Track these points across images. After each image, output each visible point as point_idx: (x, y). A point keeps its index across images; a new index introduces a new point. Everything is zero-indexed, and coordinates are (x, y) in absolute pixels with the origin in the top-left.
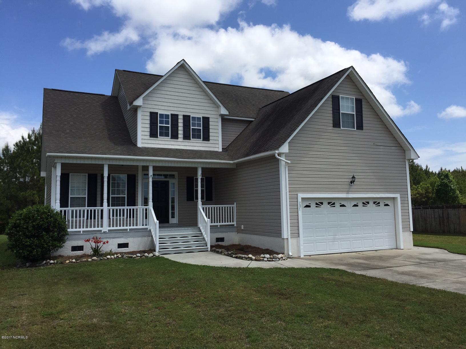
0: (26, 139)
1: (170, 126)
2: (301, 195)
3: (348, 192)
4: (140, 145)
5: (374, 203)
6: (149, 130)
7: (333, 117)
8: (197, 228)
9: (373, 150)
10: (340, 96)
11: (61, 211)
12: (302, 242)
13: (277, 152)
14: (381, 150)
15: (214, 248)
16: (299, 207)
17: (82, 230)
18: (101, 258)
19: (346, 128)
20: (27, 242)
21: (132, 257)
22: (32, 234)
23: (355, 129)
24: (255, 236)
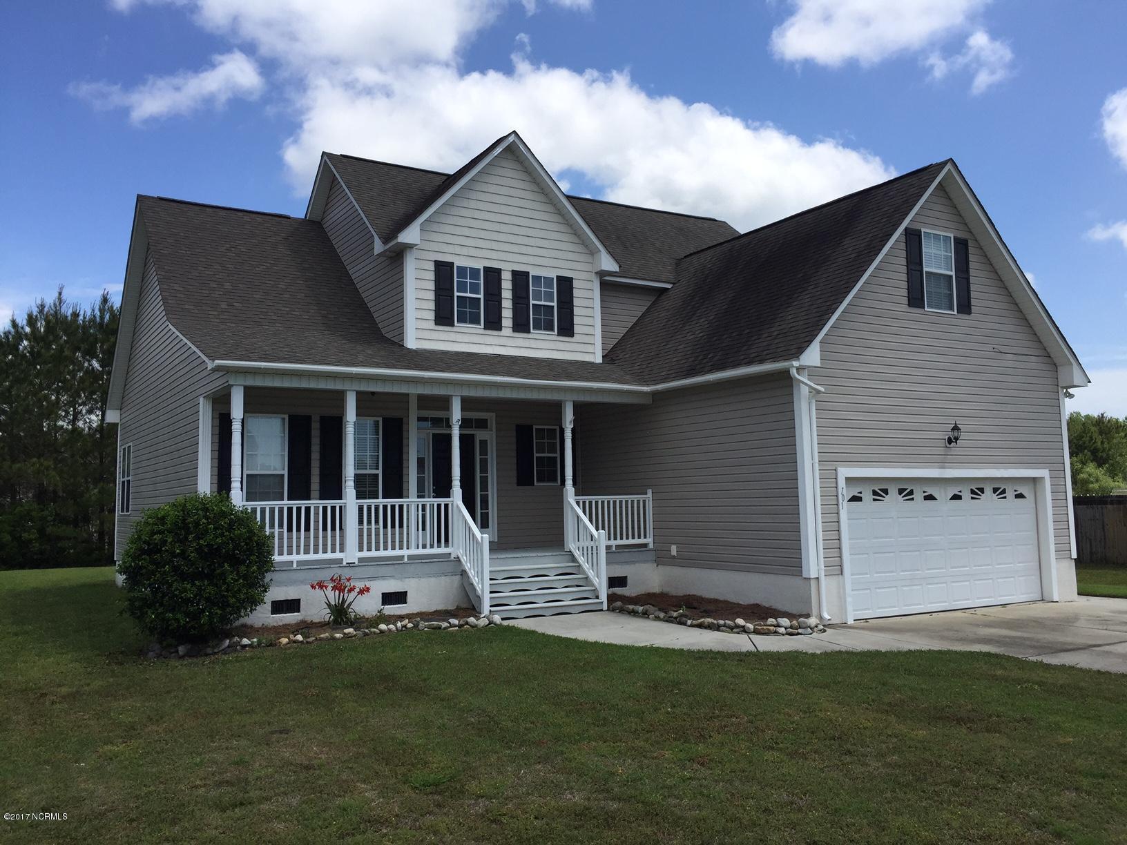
0: (22, 328)
1: (481, 296)
2: (845, 472)
3: (942, 464)
4: (411, 343)
5: (995, 490)
6: (432, 306)
7: (908, 282)
8: (562, 553)
9: (991, 362)
10: (923, 230)
11: (254, 510)
12: (848, 587)
13: (796, 363)
14: (1010, 364)
15: (618, 604)
16: (841, 501)
17: (295, 558)
18: (367, 631)
19: (936, 308)
20: (185, 590)
21: (439, 628)
22: (197, 568)
23: (954, 311)
24: (715, 571)
